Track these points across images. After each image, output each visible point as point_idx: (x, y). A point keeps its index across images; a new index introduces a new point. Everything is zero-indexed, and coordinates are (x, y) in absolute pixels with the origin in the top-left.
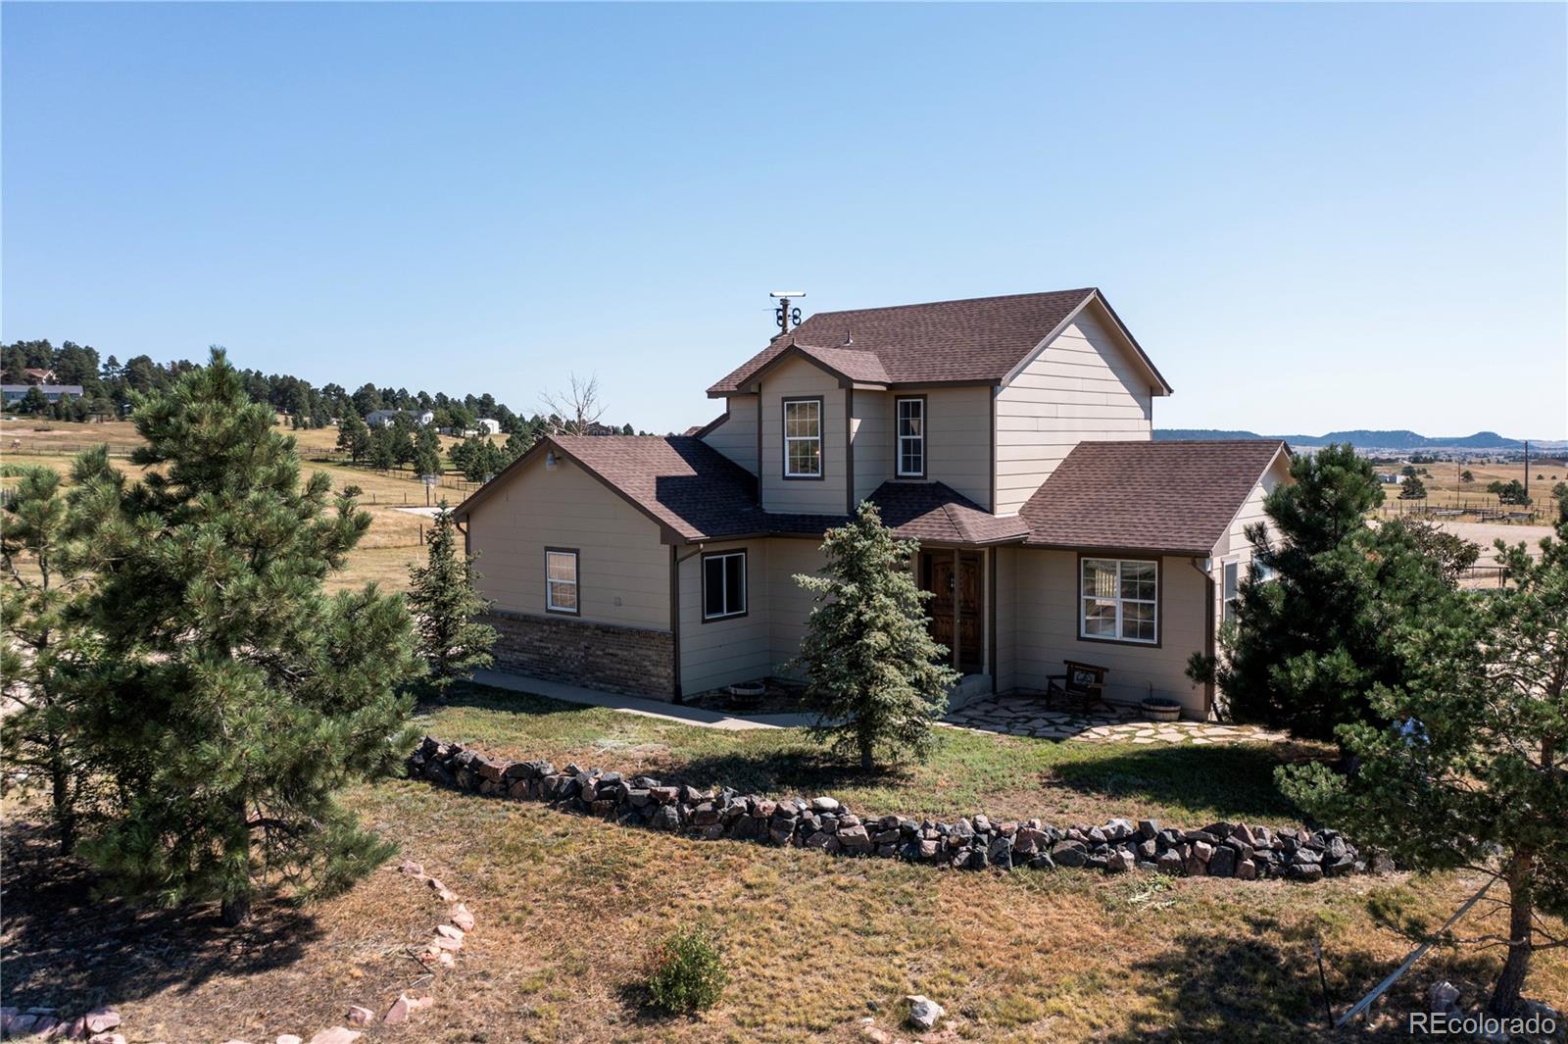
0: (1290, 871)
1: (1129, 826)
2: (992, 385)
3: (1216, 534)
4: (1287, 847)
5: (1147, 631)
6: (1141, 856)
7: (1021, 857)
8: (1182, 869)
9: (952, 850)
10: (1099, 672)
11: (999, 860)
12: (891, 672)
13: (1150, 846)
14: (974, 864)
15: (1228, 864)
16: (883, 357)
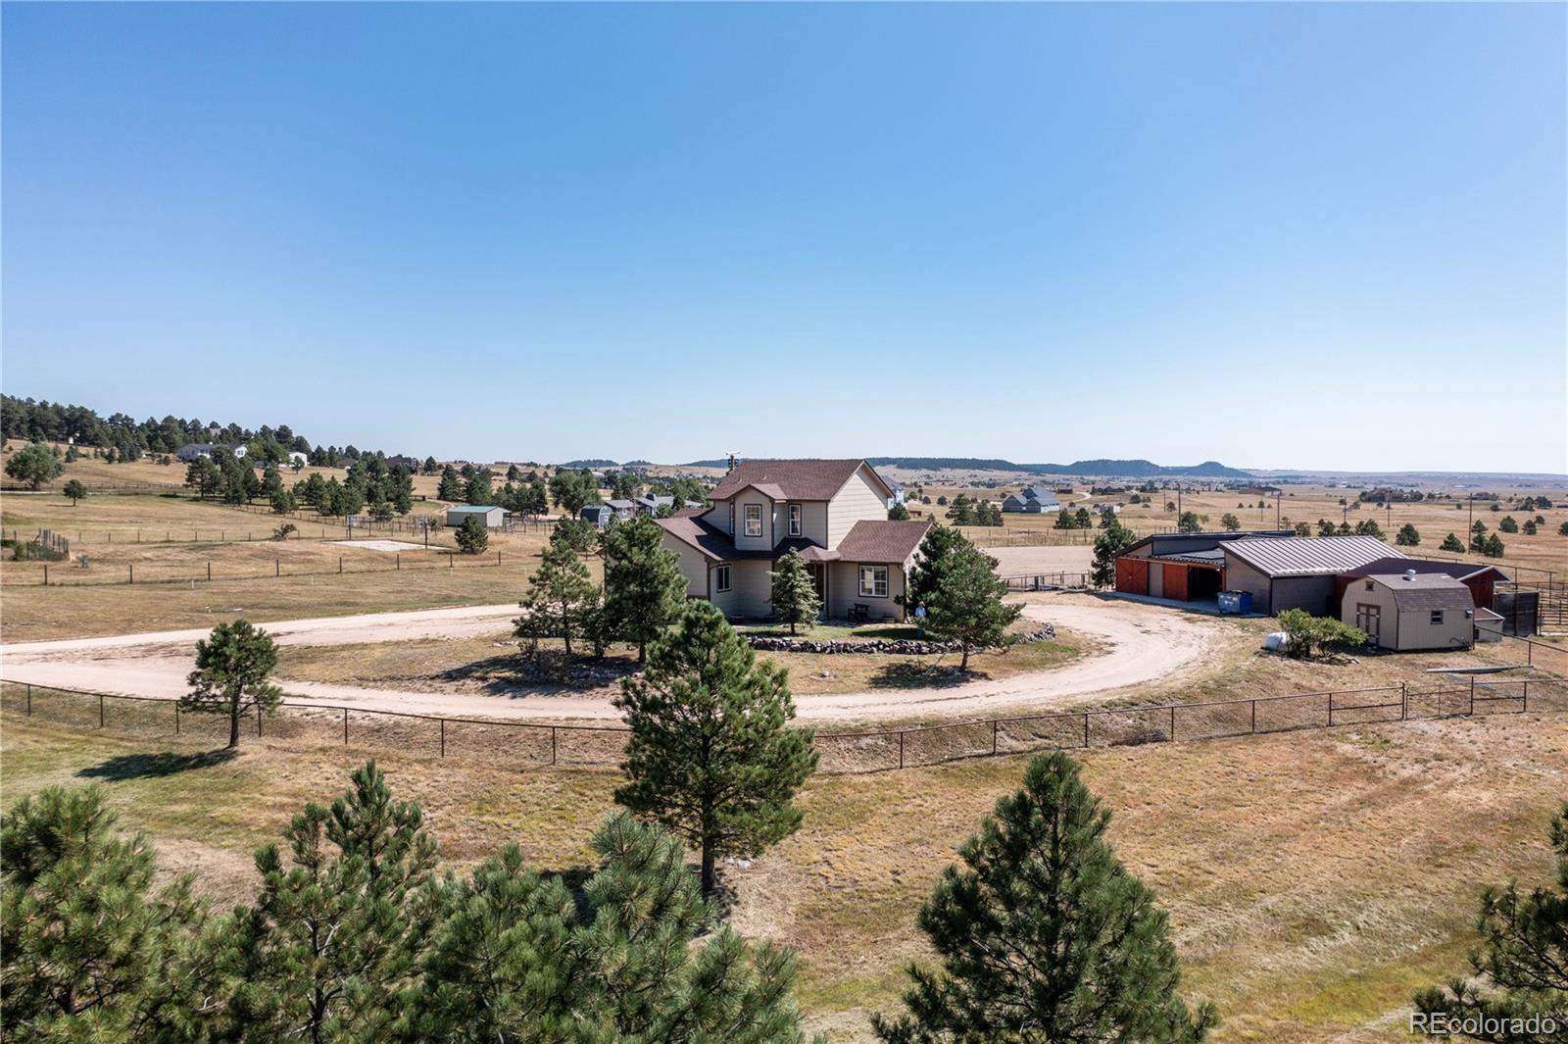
0: (920, 652)
1: (876, 642)
2: (827, 502)
3: (906, 557)
4: (919, 646)
5: (884, 592)
6: (879, 649)
7: (845, 651)
8: (890, 652)
9: (825, 649)
10: (867, 607)
11: (839, 651)
12: (802, 601)
13: (881, 647)
14: (832, 652)
15: (902, 651)
16: (781, 486)
